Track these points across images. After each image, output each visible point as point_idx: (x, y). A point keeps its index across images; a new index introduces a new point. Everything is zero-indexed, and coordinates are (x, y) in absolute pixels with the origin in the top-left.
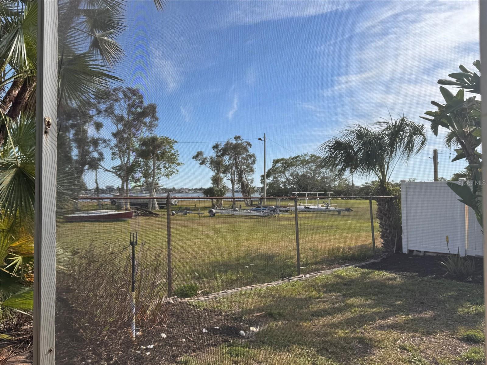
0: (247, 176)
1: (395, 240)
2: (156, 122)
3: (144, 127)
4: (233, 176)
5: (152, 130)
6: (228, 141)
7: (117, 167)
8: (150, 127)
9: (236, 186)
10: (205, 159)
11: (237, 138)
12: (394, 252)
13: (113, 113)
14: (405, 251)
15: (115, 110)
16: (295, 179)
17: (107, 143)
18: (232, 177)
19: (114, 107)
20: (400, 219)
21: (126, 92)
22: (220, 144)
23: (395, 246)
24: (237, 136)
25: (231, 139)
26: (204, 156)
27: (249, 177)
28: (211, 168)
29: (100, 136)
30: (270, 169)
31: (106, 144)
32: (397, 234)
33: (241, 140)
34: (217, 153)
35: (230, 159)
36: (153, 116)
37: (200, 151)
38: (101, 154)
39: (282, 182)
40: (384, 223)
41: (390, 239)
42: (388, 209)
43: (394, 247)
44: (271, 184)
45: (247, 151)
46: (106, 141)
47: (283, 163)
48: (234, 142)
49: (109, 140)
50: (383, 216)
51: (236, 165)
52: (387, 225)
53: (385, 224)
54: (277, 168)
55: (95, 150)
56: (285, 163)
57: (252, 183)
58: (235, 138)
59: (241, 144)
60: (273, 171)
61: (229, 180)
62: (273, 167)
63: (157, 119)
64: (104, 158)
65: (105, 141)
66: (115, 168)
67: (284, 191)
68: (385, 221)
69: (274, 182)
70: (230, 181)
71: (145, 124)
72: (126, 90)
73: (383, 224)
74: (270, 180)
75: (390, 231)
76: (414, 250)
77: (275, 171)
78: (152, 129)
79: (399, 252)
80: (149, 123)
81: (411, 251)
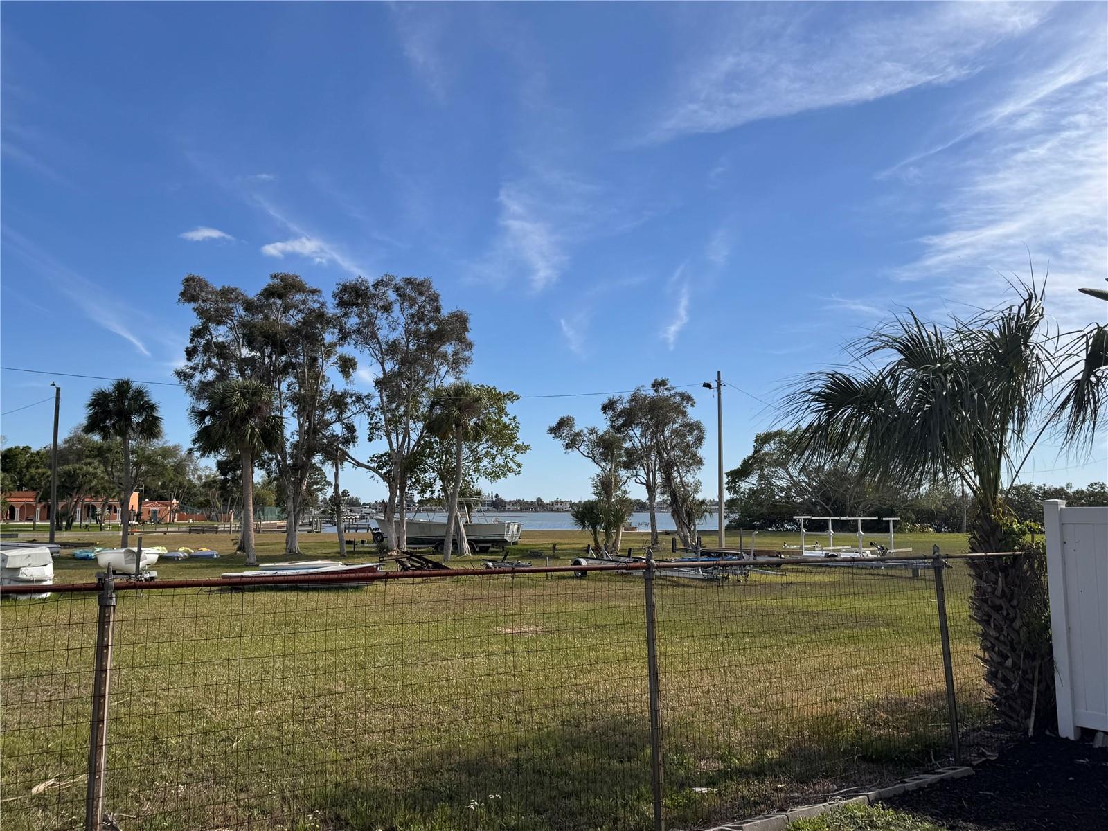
0: (683, 474)
1: (1031, 693)
2: (467, 354)
3: (442, 364)
4: (651, 475)
5: (461, 372)
6: (636, 393)
7: (383, 455)
8: (457, 363)
9: (658, 499)
10: (578, 434)
11: (658, 385)
12: (1030, 733)
13: (374, 336)
14: (1066, 729)
15: (378, 329)
16: (813, 480)
17: (363, 403)
18: (648, 476)
19: (378, 322)
20: (1046, 626)
21: (402, 288)
22: (620, 399)
23: (1033, 714)
24: (660, 379)
25: (643, 386)
26: (576, 429)
27: (689, 478)
28: (591, 455)
29: (349, 388)
30: (750, 458)
31: (362, 405)
32: (1040, 673)
33: (669, 390)
34: (613, 421)
35: (643, 435)
36: (461, 340)
37: (566, 415)
38: (351, 429)
39: (782, 489)
40: (993, 633)
41: (1015, 687)
42: (1007, 591)
43: (1029, 717)
44: (754, 494)
45: (684, 414)
46: (361, 399)
47: (780, 442)
48: (651, 393)
49: (368, 396)
50: (992, 612)
51: (658, 448)
52: (1004, 643)
53: (997, 639)
54: (766, 454)
55: (339, 419)
56: (786, 443)
57: (696, 491)
58: (653, 386)
59: (667, 399)
60: (756, 462)
61: (642, 483)
62: (755, 452)
63: (470, 346)
64: (357, 438)
65: (359, 399)
66: (377, 458)
67: (785, 510)
68: (999, 629)
69: (761, 488)
70: (645, 487)
71: (444, 356)
72: (402, 284)
73: (992, 640)
74: (750, 483)
75: (1014, 663)
76: (1097, 731)
77: (762, 461)
78: (460, 368)
79: (1047, 733)
80: (452, 356)
81: (1087, 734)
